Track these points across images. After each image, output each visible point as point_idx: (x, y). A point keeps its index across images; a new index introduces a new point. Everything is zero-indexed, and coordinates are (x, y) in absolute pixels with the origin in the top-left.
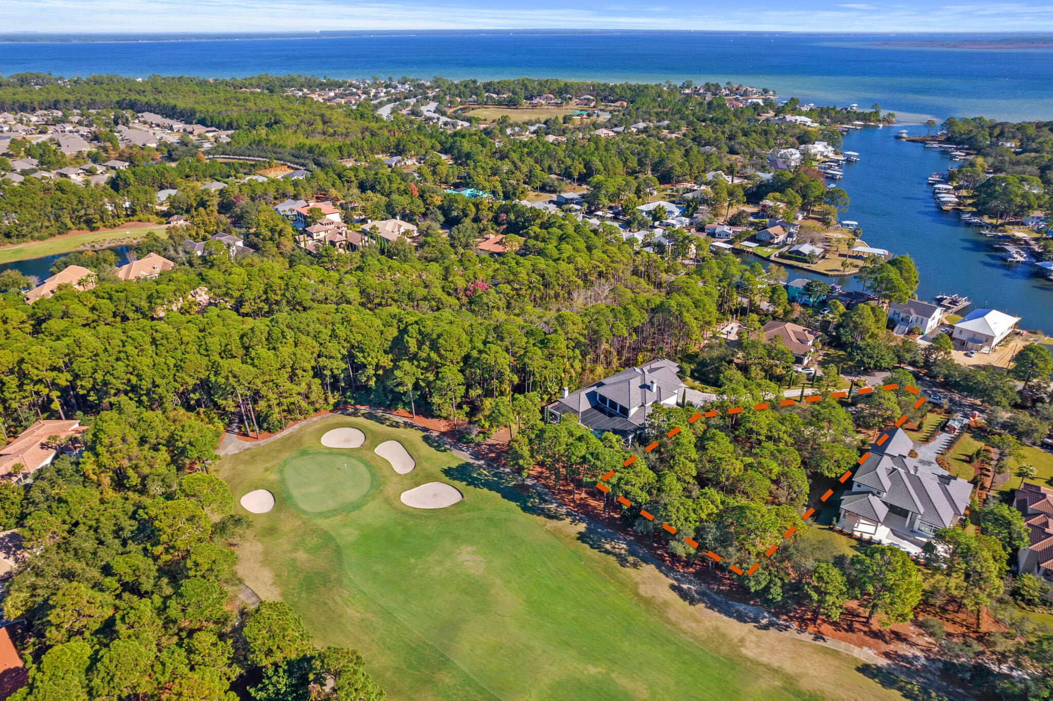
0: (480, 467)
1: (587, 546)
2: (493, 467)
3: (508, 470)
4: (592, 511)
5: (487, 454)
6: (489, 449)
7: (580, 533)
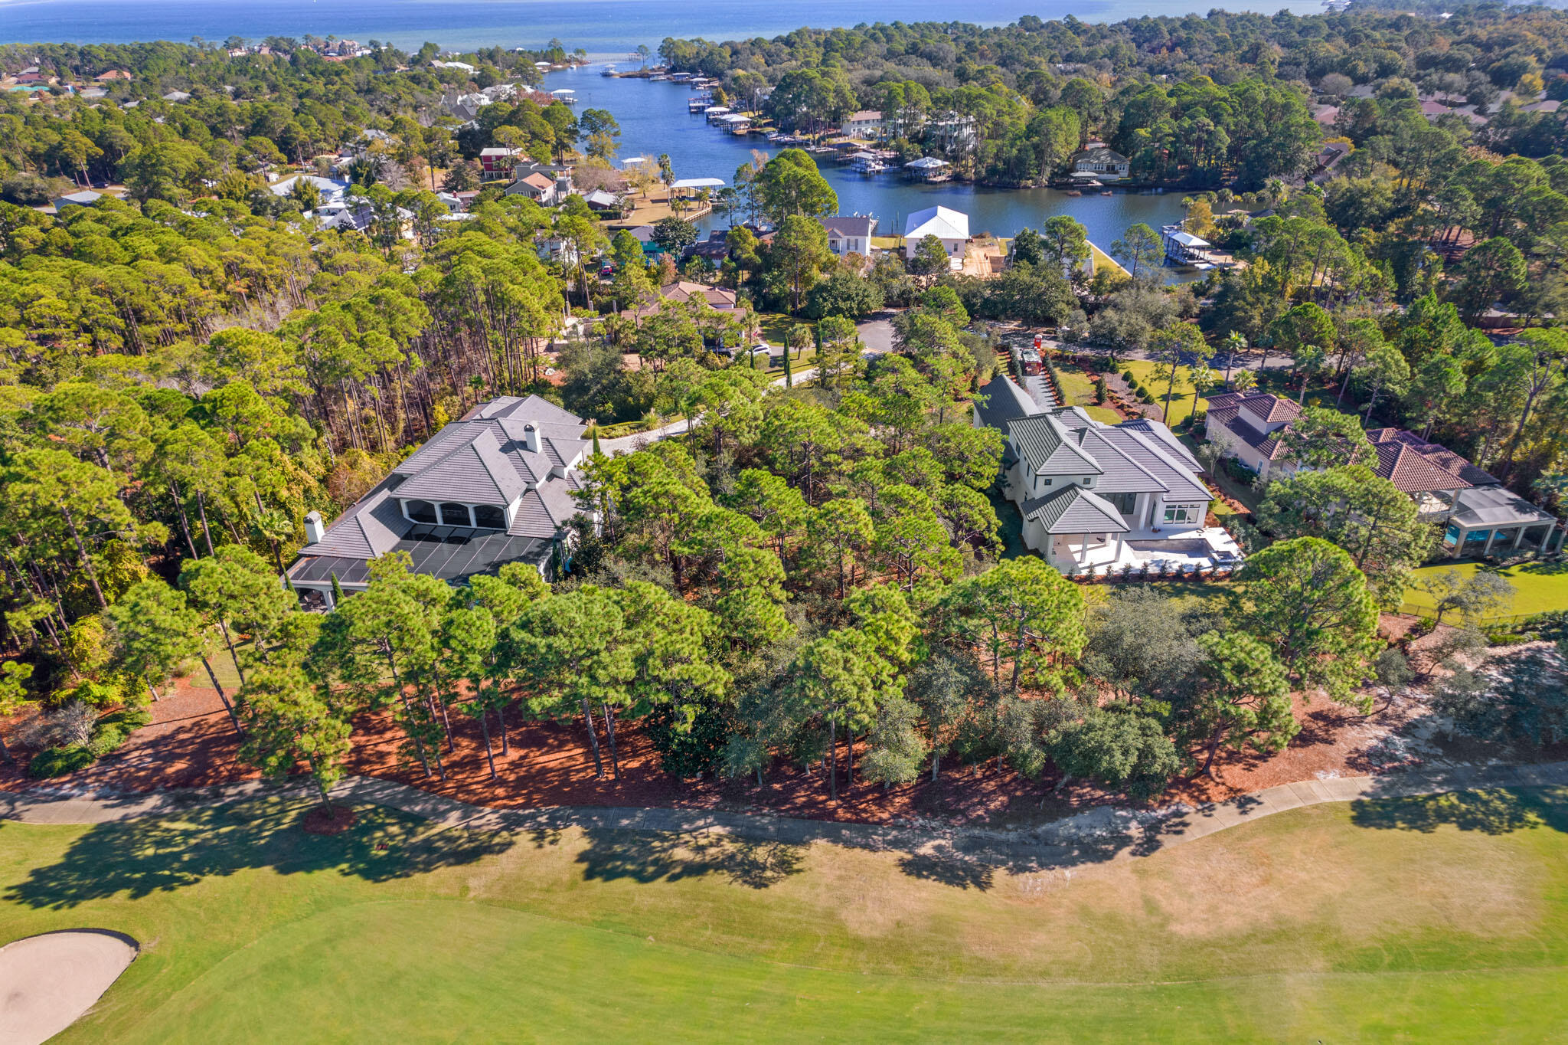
0: (154, 816)
1: (627, 884)
2: (197, 799)
3: (250, 788)
4: (565, 782)
5: (157, 770)
6: (156, 757)
7: (582, 857)
